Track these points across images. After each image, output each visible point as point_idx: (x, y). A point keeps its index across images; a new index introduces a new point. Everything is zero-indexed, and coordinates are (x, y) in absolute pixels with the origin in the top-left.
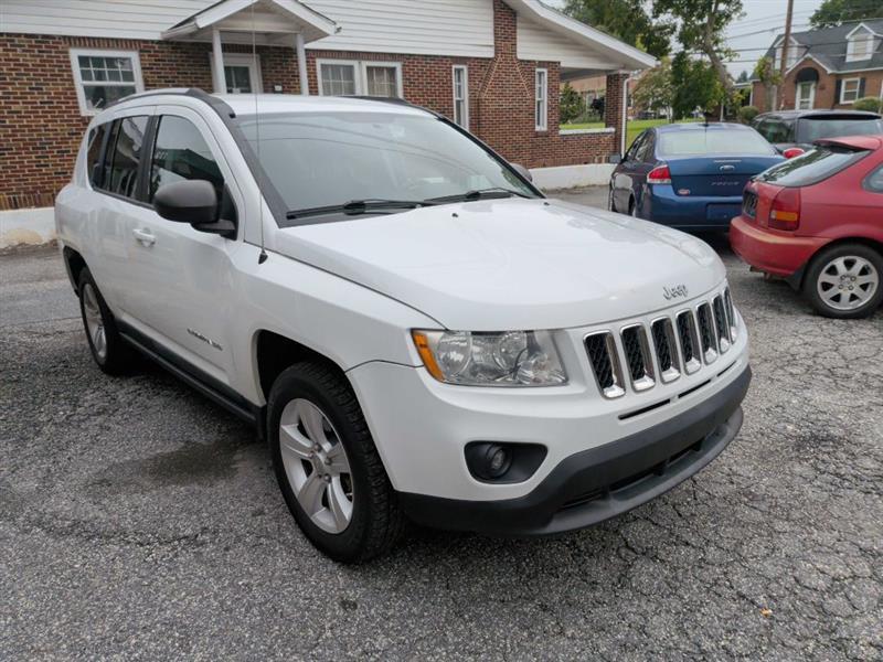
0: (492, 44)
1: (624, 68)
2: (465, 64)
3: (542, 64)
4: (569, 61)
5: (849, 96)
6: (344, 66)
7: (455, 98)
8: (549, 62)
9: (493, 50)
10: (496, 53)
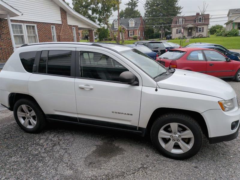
0: (61, 20)
1: (93, 28)
2: (54, 25)
3: (74, 26)
4: (80, 26)
5: (131, 35)
6: (19, 25)
7: (53, 35)
8: (75, 26)
9: (61, 22)
10: (62, 23)
